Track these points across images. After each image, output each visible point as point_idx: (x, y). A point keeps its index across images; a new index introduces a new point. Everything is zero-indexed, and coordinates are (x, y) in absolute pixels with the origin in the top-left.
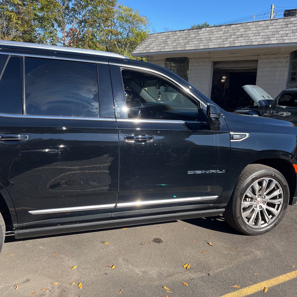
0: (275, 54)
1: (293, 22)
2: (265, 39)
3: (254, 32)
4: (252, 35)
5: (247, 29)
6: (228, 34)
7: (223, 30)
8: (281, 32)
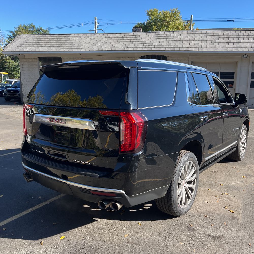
0: (130, 58)
1: (140, 36)
2: (124, 47)
3: (114, 41)
4: (113, 43)
5: (108, 38)
6: (94, 41)
7: (90, 37)
8: (134, 43)
